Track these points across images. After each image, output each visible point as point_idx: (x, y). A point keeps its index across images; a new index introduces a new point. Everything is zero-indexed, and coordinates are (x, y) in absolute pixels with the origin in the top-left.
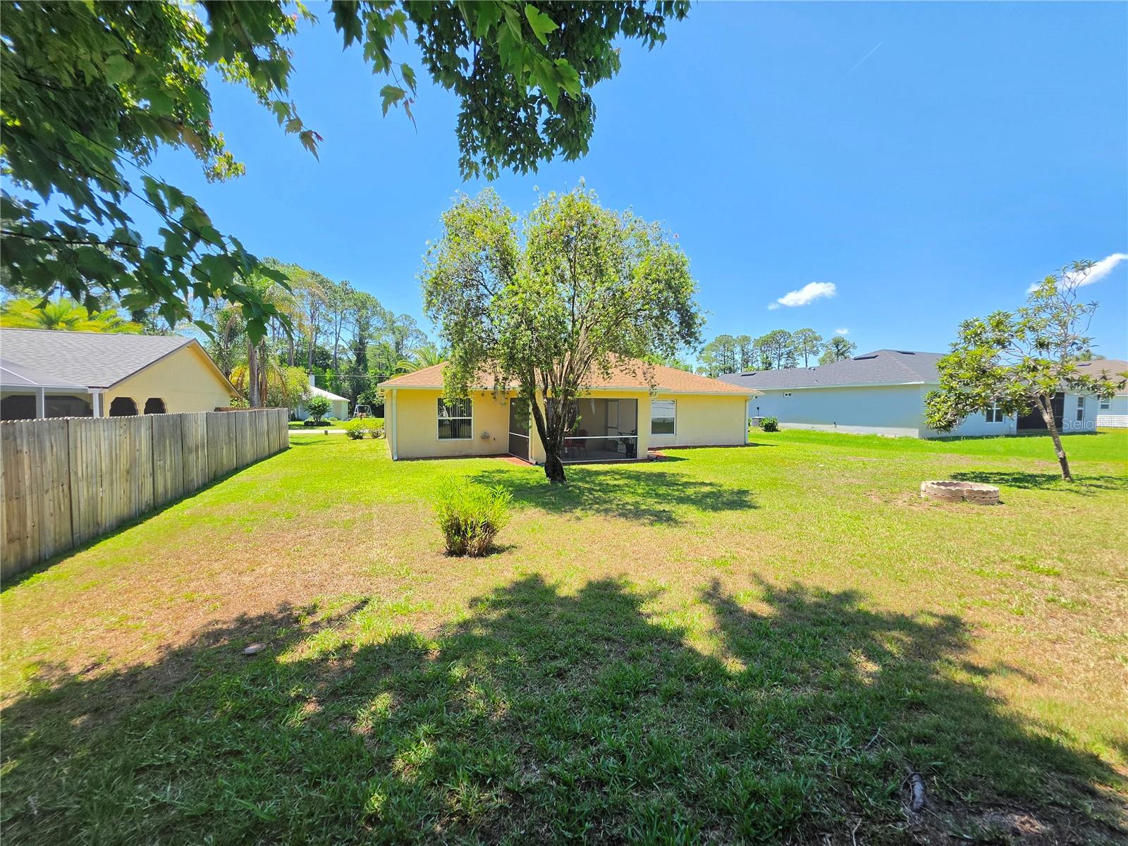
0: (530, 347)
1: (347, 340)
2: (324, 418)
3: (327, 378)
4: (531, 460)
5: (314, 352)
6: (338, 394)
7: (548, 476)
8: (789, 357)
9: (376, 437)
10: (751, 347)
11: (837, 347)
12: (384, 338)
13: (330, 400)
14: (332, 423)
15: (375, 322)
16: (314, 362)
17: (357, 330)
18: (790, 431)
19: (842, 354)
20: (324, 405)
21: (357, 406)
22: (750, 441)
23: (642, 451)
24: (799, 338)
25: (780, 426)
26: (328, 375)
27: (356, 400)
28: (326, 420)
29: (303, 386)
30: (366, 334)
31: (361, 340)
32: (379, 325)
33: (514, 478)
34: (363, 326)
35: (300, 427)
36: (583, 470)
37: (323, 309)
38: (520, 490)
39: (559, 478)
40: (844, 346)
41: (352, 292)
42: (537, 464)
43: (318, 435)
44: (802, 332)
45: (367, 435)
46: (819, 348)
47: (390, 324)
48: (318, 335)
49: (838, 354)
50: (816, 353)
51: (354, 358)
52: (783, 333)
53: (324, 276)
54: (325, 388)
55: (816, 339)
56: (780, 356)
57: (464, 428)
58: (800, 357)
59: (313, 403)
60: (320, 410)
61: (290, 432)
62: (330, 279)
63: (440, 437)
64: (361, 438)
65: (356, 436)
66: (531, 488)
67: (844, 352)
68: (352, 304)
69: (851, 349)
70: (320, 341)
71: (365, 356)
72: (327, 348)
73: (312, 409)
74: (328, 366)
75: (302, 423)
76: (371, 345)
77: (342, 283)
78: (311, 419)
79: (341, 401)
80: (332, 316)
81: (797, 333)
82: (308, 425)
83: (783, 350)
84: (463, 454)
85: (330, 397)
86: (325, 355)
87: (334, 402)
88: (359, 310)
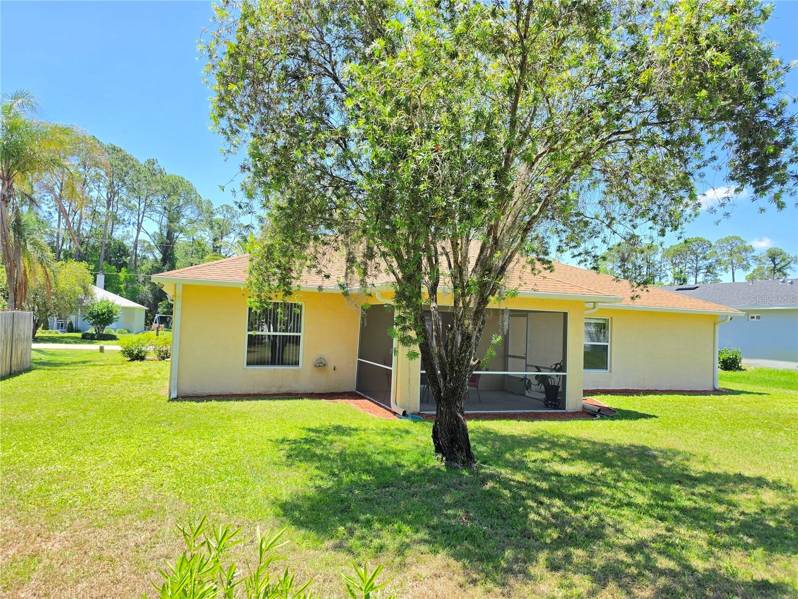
0: (431, 177)
1: (151, 232)
2: (108, 330)
3: (122, 280)
4: (394, 408)
5: (107, 245)
6: (135, 301)
7: (438, 449)
8: (709, 271)
9: (163, 358)
10: (658, 258)
11: (773, 260)
12: (199, 233)
13: (118, 306)
14: (118, 336)
15: (188, 212)
16: (107, 259)
17: (165, 221)
18: (760, 371)
19: (779, 270)
20: (111, 312)
21: (157, 316)
22: (720, 385)
23: (574, 399)
24: (722, 249)
25: (744, 363)
26: (123, 274)
27: (156, 307)
28: (113, 333)
29: (84, 287)
30: (174, 225)
31: (169, 233)
32: (193, 216)
33: (369, 449)
34: (173, 215)
35: (76, 341)
36: (487, 432)
37: (124, 193)
38: (386, 485)
39: (461, 456)
40: (783, 260)
41: (161, 173)
42: (404, 414)
43: (92, 352)
44: (727, 240)
45: (152, 355)
46: (751, 262)
47: (206, 215)
48: (116, 226)
49: (774, 270)
50: (746, 268)
51: (159, 256)
52: (701, 242)
53: (128, 151)
54: (117, 291)
55: (746, 250)
56: (697, 270)
57: (289, 349)
58: (723, 273)
59: (97, 309)
60: (104, 318)
61: (35, 346)
62: (134, 156)
63: (248, 364)
64: (142, 359)
65: (137, 356)
66: (408, 477)
67: (782, 267)
68: (159, 188)
69: (792, 265)
70: (118, 234)
71: (172, 254)
72: (126, 242)
73: (94, 317)
74: (125, 264)
75: (79, 335)
76: (182, 240)
77: (149, 161)
78: (92, 330)
79: (133, 309)
80: (135, 202)
81: (720, 241)
82: (88, 338)
83: (701, 263)
84: (283, 390)
85: (120, 302)
86: (122, 250)
87: (124, 309)
88: (169, 195)
